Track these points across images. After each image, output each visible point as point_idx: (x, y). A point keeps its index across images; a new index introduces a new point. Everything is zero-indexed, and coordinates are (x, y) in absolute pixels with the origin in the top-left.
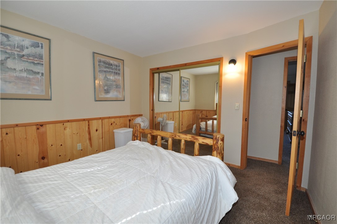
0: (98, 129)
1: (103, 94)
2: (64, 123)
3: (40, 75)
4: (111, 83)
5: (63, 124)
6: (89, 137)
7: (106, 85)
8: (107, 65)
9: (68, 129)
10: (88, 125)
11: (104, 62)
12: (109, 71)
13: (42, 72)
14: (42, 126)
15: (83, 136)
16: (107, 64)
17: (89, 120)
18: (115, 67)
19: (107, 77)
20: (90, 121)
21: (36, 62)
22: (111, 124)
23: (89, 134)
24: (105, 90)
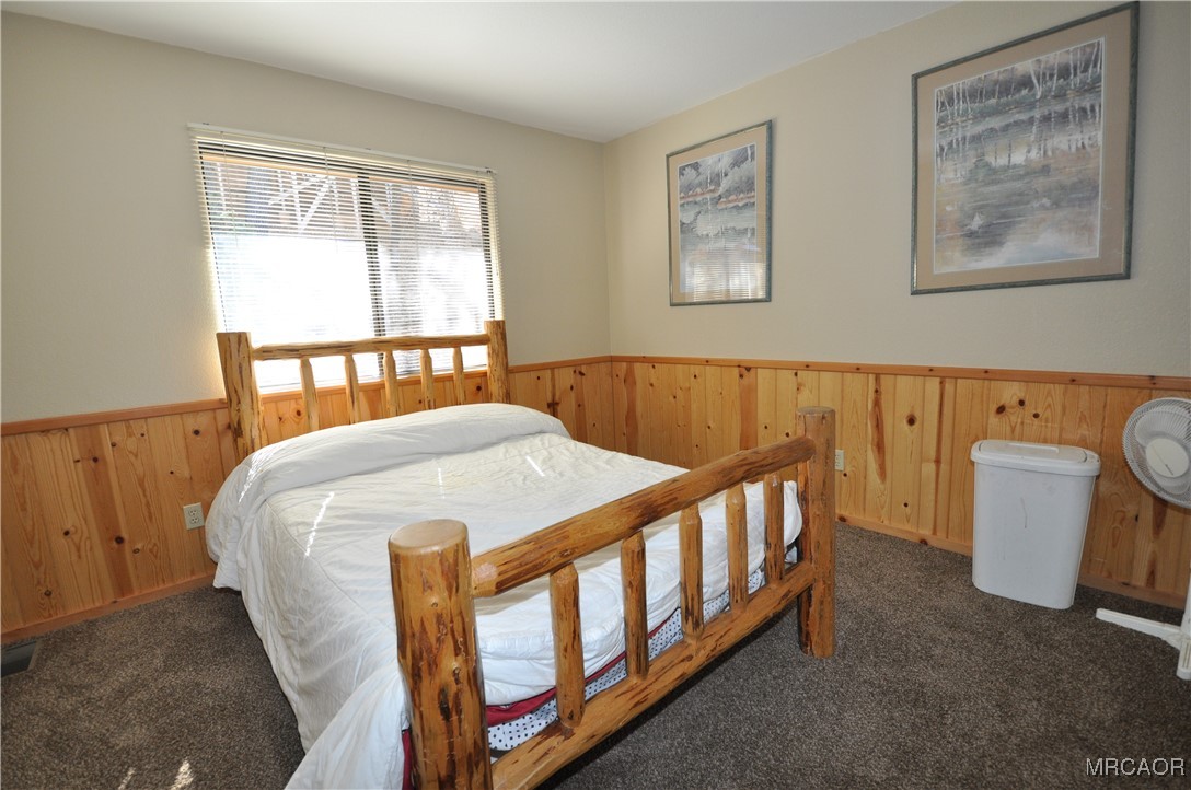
0: (917, 414)
1: (957, 254)
2: (799, 373)
3: (749, 235)
4: (1018, 185)
5: (796, 374)
6: (876, 440)
7: (980, 209)
8: (993, 101)
9: (805, 393)
10: (876, 391)
11: (974, 94)
12: (1006, 128)
13: (751, 226)
14: (748, 369)
15: (854, 426)
16: (991, 94)
17: (878, 373)
18: (1055, 84)
19: (988, 165)
20: (882, 376)
21: (740, 204)
22: (1001, 410)
23: (877, 426)
24: (971, 234)
